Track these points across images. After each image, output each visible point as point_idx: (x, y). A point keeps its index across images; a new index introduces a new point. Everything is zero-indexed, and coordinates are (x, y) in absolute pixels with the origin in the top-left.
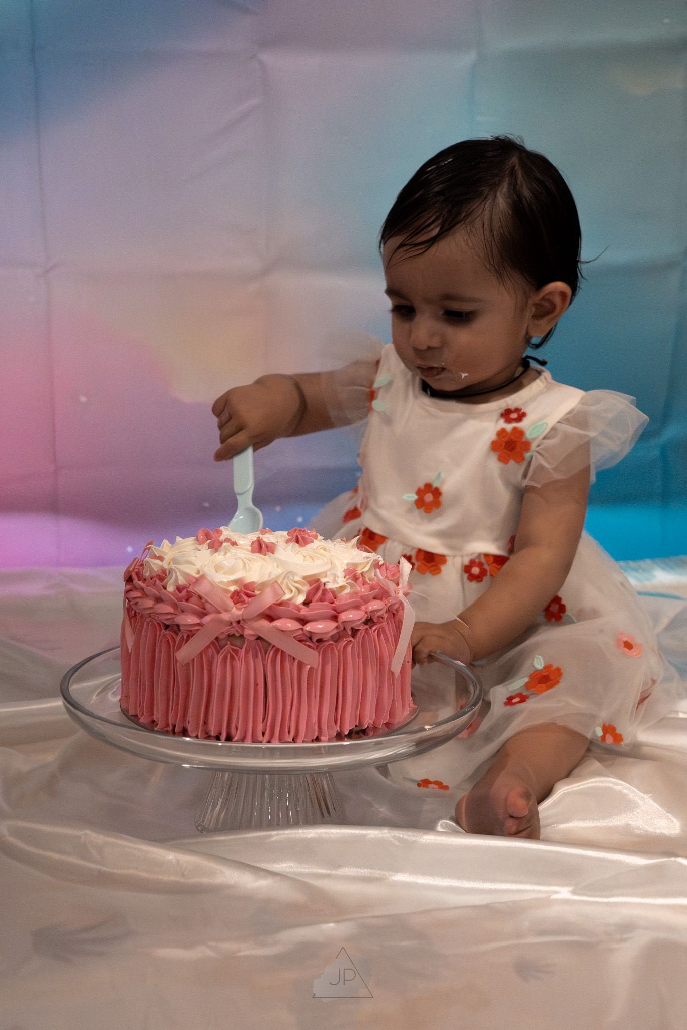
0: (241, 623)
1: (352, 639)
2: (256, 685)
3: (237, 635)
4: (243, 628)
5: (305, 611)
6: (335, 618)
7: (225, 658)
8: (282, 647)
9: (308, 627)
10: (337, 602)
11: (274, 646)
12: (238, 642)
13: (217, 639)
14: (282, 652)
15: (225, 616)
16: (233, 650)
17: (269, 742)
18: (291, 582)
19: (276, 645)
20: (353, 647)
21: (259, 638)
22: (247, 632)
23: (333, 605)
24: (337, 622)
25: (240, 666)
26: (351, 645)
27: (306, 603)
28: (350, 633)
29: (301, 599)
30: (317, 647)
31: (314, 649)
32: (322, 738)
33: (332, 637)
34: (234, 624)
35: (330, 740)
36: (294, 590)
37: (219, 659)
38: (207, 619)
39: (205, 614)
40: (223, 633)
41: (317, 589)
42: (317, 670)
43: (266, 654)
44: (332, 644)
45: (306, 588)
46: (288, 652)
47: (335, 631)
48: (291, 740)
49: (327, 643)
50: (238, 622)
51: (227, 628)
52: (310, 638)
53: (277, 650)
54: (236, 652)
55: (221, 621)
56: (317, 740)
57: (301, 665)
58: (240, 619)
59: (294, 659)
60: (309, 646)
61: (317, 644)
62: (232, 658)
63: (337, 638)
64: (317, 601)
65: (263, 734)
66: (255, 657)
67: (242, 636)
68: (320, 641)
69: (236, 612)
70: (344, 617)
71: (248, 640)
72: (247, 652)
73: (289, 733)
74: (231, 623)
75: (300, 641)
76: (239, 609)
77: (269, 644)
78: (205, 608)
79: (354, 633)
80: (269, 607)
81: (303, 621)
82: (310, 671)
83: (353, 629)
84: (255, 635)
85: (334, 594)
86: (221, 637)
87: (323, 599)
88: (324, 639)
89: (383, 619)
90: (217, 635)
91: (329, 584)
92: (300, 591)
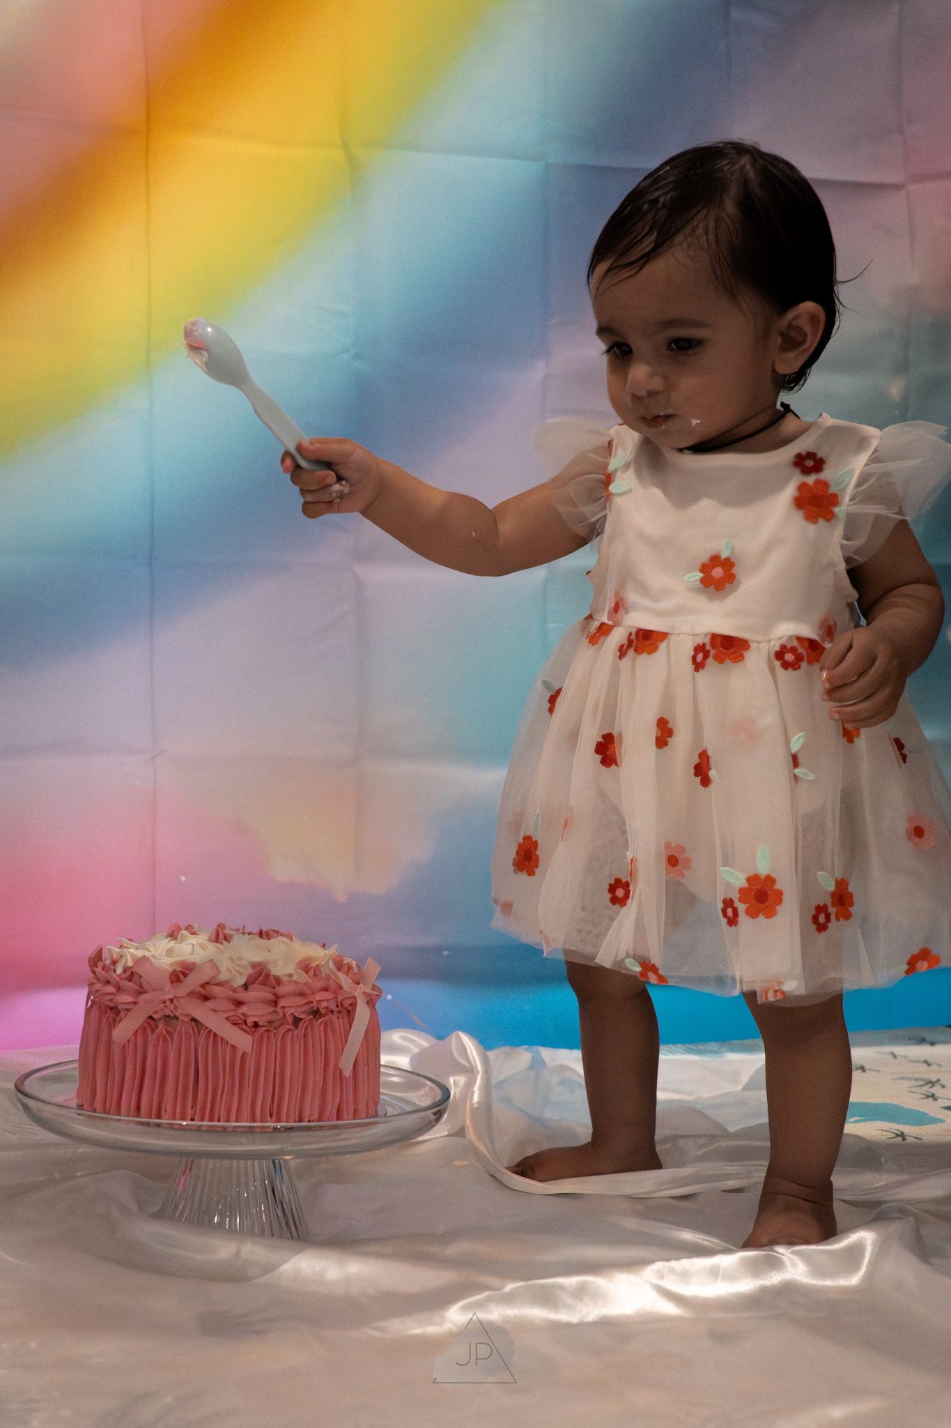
0: (175, 1001)
1: (293, 1028)
3: (172, 1015)
4: (176, 1007)
5: (243, 996)
6: (274, 1003)
7: (158, 1039)
8: (215, 1029)
9: (244, 1010)
10: (279, 988)
11: (206, 1028)
12: (174, 1022)
13: (150, 1017)
14: (215, 1034)
15: (159, 995)
16: (167, 1031)
18: (232, 964)
19: (208, 1026)
20: (293, 1035)
21: (193, 1020)
22: (181, 1012)
23: (274, 990)
24: (276, 1007)
25: (172, 1048)
26: (291, 1033)
27: (246, 987)
28: (290, 1020)
29: (241, 981)
30: (253, 1032)
31: (249, 1034)
33: (270, 1022)
34: (168, 1003)
36: (234, 971)
37: (152, 1038)
38: (143, 997)
39: (140, 993)
40: (156, 1012)
41: (258, 974)
42: (251, 1056)
43: (199, 1036)
44: (268, 1029)
45: (248, 972)
46: (221, 1033)
47: (272, 1017)
49: (264, 1029)
50: (172, 1000)
51: (160, 1007)
52: (246, 1021)
53: (211, 1031)
54: (170, 1033)
55: (154, 1000)
57: (234, 1048)
58: (173, 997)
59: (227, 1042)
60: (244, 1031)
61: (253, 1029)
62: (165, 1040)
63: (275, 1023)
64: (258, 984)
66: (188, 1038)
67: (176, 1018)
68: (256, 1025)
69: (169, 992)
70: (282, 1003)
71: (182, 1021)
72: (180, 1033)
74: (164, 1002)
75: (235, 1024)
76: (172, 987)
77: (203, 1025)
78: (141, 987)
79: (297, 1021)
80: (203, 986)
81: (239, 1004)
82: (244, 1055)
83: (295, 1017)
84: (188, 1015)
85: (278, 981)
86: (154, 1016)
87: (264, 983)
88: (261, 1024)
89: (332, 1012)
90: (153, 1013)
91: (276, 971)
92: (240, 973)
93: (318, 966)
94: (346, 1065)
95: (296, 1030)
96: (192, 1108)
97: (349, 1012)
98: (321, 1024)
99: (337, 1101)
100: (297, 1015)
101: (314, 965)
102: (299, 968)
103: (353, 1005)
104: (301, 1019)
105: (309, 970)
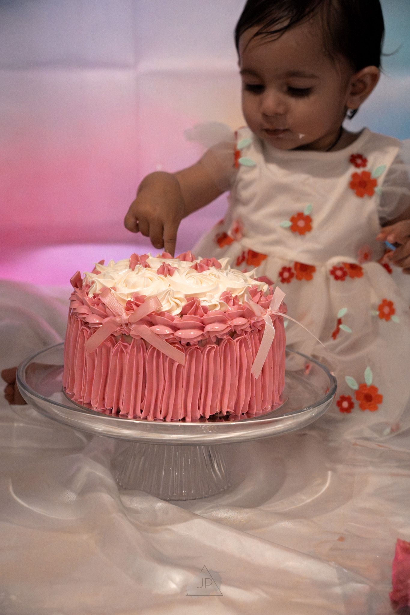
0: (129, 325)
1: (216, 346)
2: (138, 373)
3: (127, 334)
4: (130, 330)
5: (178, 321)
6: (202, 328)
7: (117, 351)
8: (158, 347)
9: (179, 333)
10: (205, 316)
11: (152, 346)
12: (128, 339)
13: (112, 335)
14: (158, 351)
15: (118, 319)
16: (124, 345)
17: (146, 419)
18: (171, 297)
21: (142, 339)
22: (132, 333)
23: (202, 318)
24: (203, 331)
25: (127, 357)
26: (214, 350)
27: (182, 314)
28: (214, 340)
29: (178, 311)
30: (186, 350)
31: (183, 351)
32: (187, 419)
33: (198, 342)
34: (124, 326)
35: (192, 421)
36: (173, 304)
37: (113, 350)
38: (106, 320)
39: (105, 316)
40: (116, 332)
41: (191, 305)
42: (184, 367)
43: (147, 350)
44: (197, 348)
45: (183, 304)
46: (162, 351)
47: (200, 338)
48: (162, 418)
49: (194, 347)
50: (127, 324)
51: (119, 328)
52: (180, 342)
53: (155, 348)
54: (126, 347)
55: (114, 323)
56: (184, 420)
57: (172, 362)
58: (127, 322)
59: (167, 356)
60: (179, 349)
61: (186, 347)
62: (122, 352)
63: (203, 343)
64: (190, 314)
65: (142, 411)
66: (138, 351)
67: (130, 336)
68: (188, 344)
69: (125, 316)
70: (209, 328)
71: (134, 339)
72: (133, 347)
73: (161, 412)
74: (122, 325)
75: (172, 344)
76: (127, 314)
77: (149, 344)
78: (106, 312)
79: (219, 341)
80: (149, 315)
81: (175, 328)
82: (179, 366)
83: (217, 338)
84: (138, 336)
85: (206, 310)
86: (115, 334)
87: (195, 313)
88: (191, 344)
89: (246, 332)
90: (113, 332)
91: (205, 302)
92: (178, 305)
93: (236, 296)
94: (256, 372)
95: (219, 347)
96: (141, 402)
97: (259, 330)
98: (237, 341)
99: (249, 398)
100: (219, 337)
101: (234, 295)
102: (222, 299)
103: (263, 326)
104: (222, 339)
105: (230, 300)
